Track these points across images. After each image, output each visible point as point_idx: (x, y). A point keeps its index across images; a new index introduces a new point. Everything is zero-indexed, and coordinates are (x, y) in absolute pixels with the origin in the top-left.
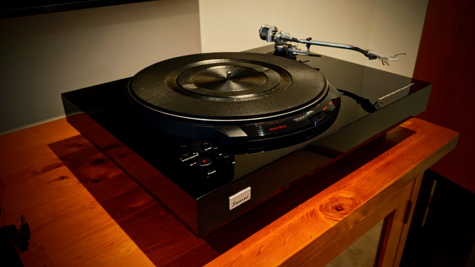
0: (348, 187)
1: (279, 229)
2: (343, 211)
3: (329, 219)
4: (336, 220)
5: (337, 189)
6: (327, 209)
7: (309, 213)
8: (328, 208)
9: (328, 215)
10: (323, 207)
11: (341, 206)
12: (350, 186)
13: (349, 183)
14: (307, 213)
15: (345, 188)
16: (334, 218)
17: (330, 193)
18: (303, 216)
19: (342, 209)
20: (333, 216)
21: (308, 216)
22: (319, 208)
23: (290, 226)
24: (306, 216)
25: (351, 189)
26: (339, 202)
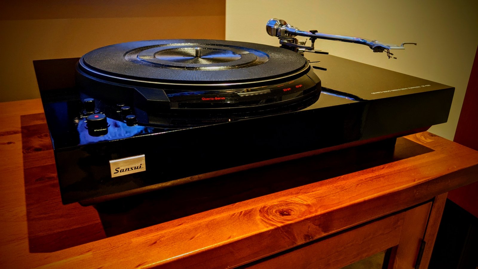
0: (311, 193)
1: (196, 223)
2: (288, 217)
3: (265, 222)
4: (273, 225)
5: (295, 193)
6: (269, 211)
7: (243, 212)
8: (271, 211)
9: (266, 218)
10: (266, 209)
11: (289, 211)
12: (314, 193)
13: (314, 190)
14: (241, 212)
15: (307, 193)
16: (272, 222)
17: (284, 195)
18: (235, 213)
19: (289, 214)
20: (272, 220)
21: (240, 214)
22: (260, 209)
23: (212, 221)
24: (239, 214)
25: (314, 195)
26: (289, 207)
